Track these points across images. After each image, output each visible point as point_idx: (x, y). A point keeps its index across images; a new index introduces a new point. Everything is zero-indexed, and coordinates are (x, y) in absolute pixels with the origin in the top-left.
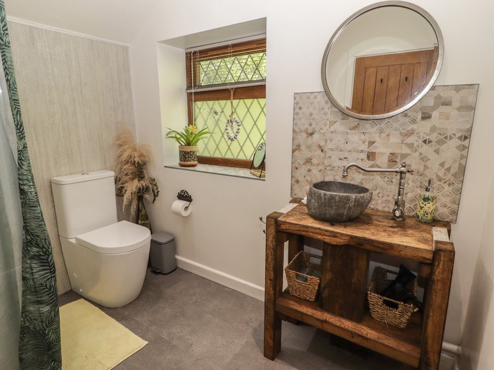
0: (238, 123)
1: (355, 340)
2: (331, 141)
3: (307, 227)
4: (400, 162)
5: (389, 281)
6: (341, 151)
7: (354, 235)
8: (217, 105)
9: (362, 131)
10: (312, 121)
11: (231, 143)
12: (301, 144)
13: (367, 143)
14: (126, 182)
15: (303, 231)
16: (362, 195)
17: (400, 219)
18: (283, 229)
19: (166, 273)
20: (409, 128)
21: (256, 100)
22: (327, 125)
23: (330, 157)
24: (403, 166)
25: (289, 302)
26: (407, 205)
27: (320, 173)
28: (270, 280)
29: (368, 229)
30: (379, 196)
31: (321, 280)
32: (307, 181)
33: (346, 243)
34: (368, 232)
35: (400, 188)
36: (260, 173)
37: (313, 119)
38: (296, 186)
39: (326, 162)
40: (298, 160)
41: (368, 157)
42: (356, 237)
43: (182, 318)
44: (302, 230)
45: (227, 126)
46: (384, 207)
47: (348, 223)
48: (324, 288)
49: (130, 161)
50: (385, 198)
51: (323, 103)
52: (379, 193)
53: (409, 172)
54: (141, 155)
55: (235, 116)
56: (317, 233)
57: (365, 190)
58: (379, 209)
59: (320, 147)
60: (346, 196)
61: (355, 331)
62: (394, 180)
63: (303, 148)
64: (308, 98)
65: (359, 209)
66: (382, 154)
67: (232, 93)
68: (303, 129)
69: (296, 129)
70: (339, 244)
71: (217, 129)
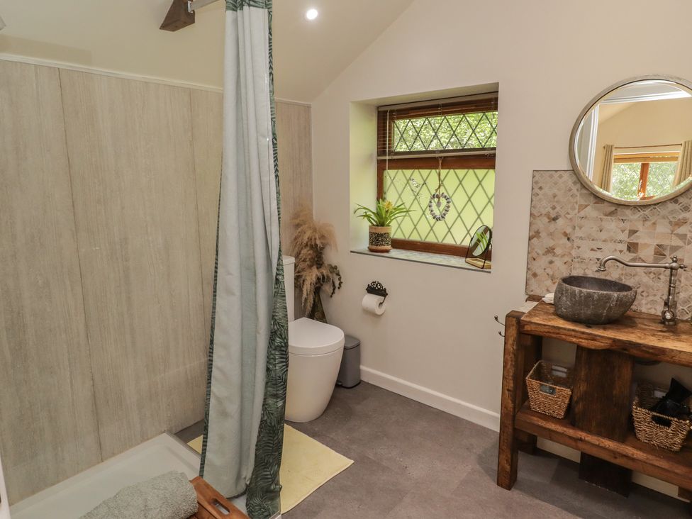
0: (448, 199)
1: (619, 461)
2: (580, 228)
3: (559, 328)
4: (670, 255)
5: (657, 398)
6: (593, 240)
7: (618, 338)
8: (417, 175)
9: (621, 218)
10: (555, 204)
11: (435, 223)
12: (540, 231)
13: (627, 232)
14: (303, 270)
15: (553, 333)
16: (625, 293)
17: (671, 323)
18: (527, 331)
19: (349, 386)
20: (681, 217)
21: (471, 171)
22: (575, 209)
23: (579, 247)
24: (674, 261)
25: (532, 417)
26: (680, 307)
27: (565, 266)
28: (508, 390)
29: (633, 333)
30: (642, 296)
31: (572, 393)
32: (548, 274)
33: (608, 347)
34: (633, 335)
35: (670, 286)
36: (482, 264)
37: (557, 202)
38: (533, 281)
39: (574, 253)
40: (536, 250)
41: (629, 249)
42: (619, 340)
43: (385, 439)
44: (552, 331)
45: (431, 202)
46: (650, 309)
47: (608, 326)
48: (577, 402)
49: (309, 243)
50: (651, 298)
51: (570, 183)
52: (643, 292)
53: (681, 268)
54: (323, 237)
55: (442, 190)
56: (571, 336)
57: (628, 288)
58: (643, 311)
59: (565, 234)
60: (606, 294)
61: (618, 450)
62: (662, 277)
63: (543, 234)
64: (551, 176)
65: (622, 309)
66: (646, 245)
67: (440, 162)
68: (544, 212)
69: (535, 212)
70: (598, 348)
71: (416, 205)
